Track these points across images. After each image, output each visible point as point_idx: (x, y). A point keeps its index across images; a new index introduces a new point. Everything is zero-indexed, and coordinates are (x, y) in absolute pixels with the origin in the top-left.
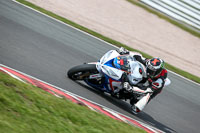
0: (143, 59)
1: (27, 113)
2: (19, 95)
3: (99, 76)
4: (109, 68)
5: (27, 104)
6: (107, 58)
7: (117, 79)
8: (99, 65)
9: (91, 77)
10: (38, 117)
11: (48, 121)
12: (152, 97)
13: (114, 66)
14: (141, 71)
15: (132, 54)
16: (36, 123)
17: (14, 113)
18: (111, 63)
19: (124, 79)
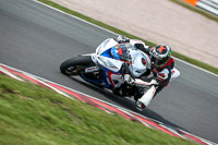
0: (146, 47)
1: (76, 131)
2: (66, 113)
3: (95, 68)
4: (106, 59)
5: (76, 122)
6: (103, 47)
7: (116, 70)
8: (95, 57)
9: (86, 70)
10: (88, 136)
11: (98, 140)
12: (158, 91)
13: (111, 57)
14: (144, 62)
15: (133, 42)
16: (86, 141)
17: (61, 132)
18: (108, 53)
19: (125, 70)
